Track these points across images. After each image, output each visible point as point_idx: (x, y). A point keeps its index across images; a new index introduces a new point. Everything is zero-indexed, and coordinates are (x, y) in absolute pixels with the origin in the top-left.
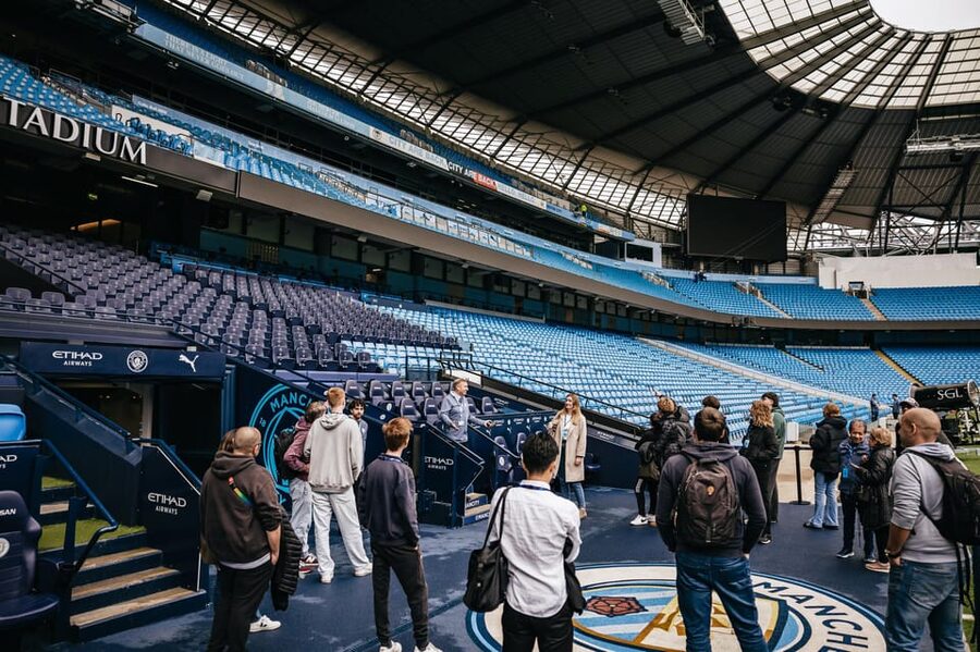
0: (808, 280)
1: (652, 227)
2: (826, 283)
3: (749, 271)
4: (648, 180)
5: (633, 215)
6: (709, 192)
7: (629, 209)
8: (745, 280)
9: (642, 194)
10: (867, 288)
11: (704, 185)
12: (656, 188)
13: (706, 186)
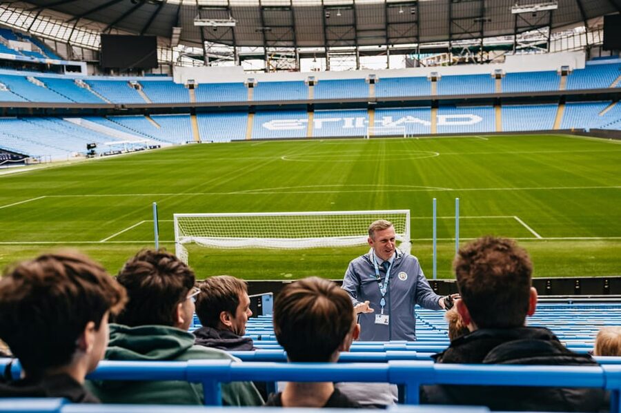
0: (168, 79)
1: (84, 50)
2: (177, 80)
3: (139, 74)
4: (78, 24)
5: (71, 43)
6: (113, 32)
7: (69, 40)
8: (134, 79)
9: (76, 32)
10: (196, 83)
11: (110, 27)
12: (83, 29)
13: (111, 28)
